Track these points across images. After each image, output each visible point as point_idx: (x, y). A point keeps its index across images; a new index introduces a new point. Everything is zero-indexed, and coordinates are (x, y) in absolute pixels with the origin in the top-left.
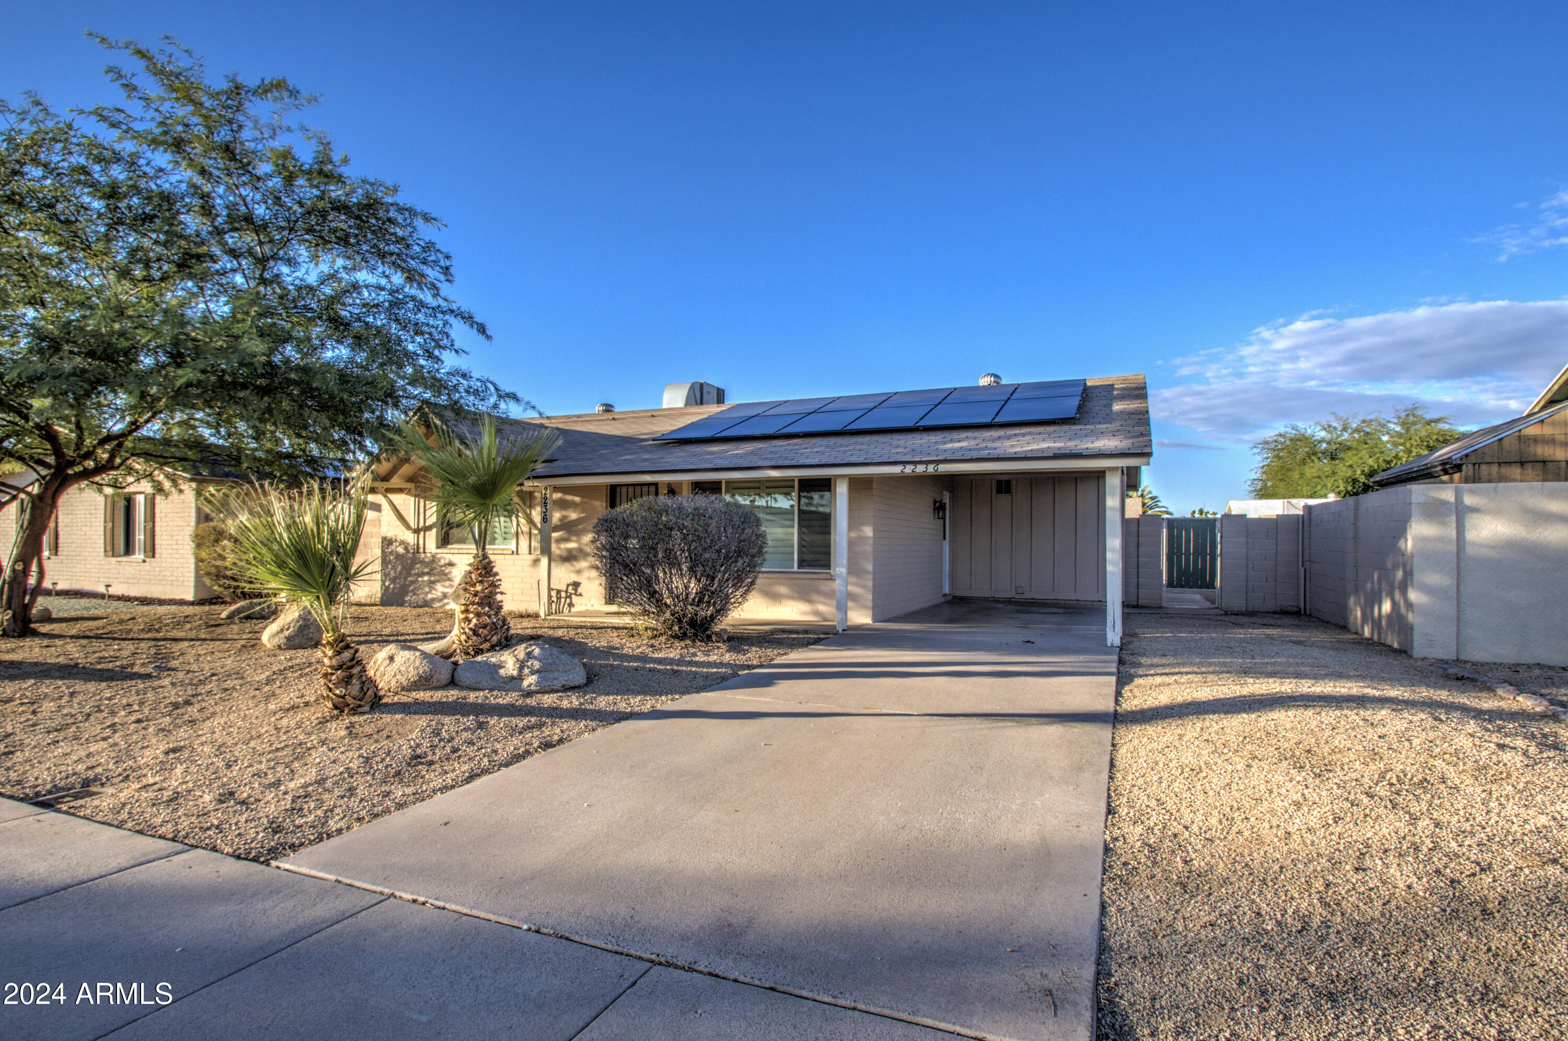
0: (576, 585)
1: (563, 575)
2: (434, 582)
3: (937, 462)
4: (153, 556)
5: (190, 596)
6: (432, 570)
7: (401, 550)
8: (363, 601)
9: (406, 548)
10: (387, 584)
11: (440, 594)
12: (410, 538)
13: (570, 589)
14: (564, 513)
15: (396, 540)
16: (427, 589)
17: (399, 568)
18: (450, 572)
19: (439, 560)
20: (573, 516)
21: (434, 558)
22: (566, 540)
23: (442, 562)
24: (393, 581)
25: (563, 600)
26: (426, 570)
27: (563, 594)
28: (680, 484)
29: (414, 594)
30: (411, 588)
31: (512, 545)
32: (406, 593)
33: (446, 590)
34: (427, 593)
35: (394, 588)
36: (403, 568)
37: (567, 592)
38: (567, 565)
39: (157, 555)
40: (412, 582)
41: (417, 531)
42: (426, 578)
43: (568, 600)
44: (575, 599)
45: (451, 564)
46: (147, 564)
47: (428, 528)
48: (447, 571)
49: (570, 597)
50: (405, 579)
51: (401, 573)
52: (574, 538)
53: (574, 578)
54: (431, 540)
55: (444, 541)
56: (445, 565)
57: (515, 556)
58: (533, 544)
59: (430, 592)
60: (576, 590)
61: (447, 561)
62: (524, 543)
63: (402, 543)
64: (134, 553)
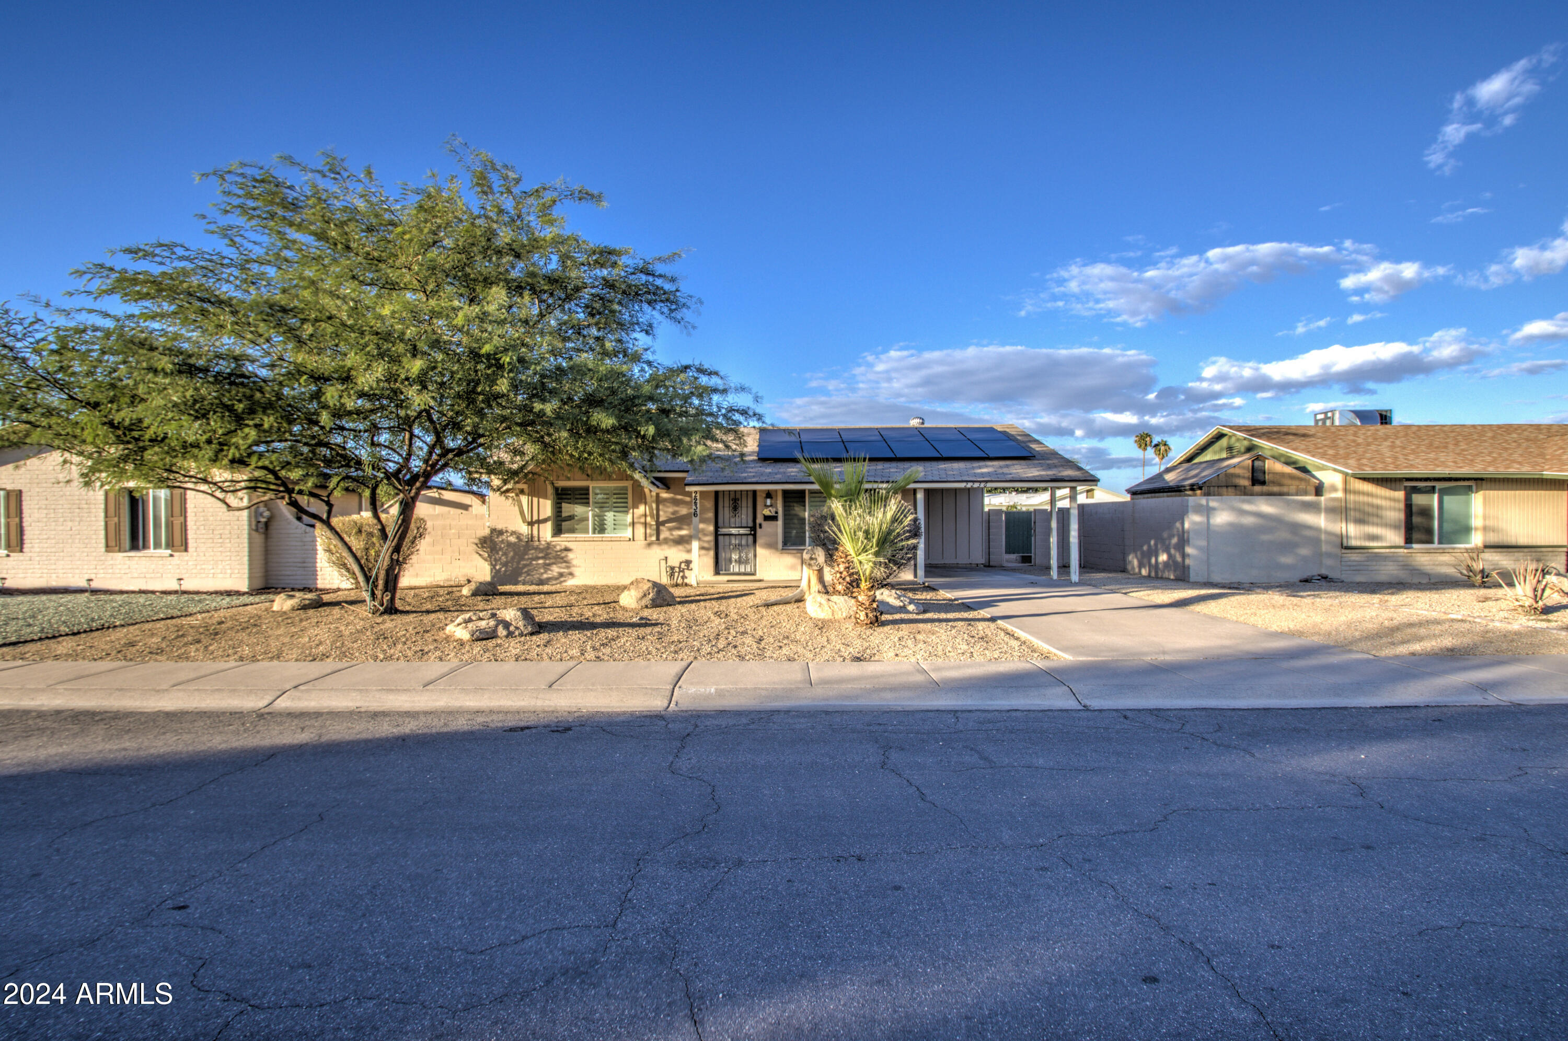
0: (688, 563)
1: (676, 555)
2: (549, 565)
3: (987, 482)
4: (186, 550)
5: (245, 588)
6: (547, 554)
7: (513, 539)
8: (442, 584)
9: (518, 538)
10: (498, 567)
11: (555, 574)
12: (524, 529)
13: (683, 566)
14: (676, 509)
15: (507, 531)
16: (542, 571)
17: (512, 554)
18: (566, 556)
19: (555, 546)
20: (684, 511)
21: (548, 544)
22: (679, 529)
23: (558, 548)
24: (505, 564)
25: (676, 574)
26: (541, 555)
27: (677, 570)
28: (776, 491)
29: (529, 575)
30: (525, 570)
31: (628, 533)
32: (520, 574)
33: (562, 570)
34: (542, 574)
35: (505, 571)
36: (515, 554)
37: (680, 568)
38: (680, 547)
39: (191, 549)
40: (525, 566)
41: (531, 524)
42: (541, 561)
43: (681, 574)
44: (687, 573)
45: (567, 550)
46: (176, 558)
47: (545, 521)
48: (563, 555)
49: (683, 571)
50: (518, 563)
51: (513, 558)
52: (685, 527)
53: (685, 556)
54: (546, 532)
55: (558, 531)
56: (561, 551)
57: (632, 542)
58: (648, 531)
59: (545, 572)
60: (688, 566)
61: (563, 547)
62: (640, 530)
63: (513, 533)
64: (149, 548)
